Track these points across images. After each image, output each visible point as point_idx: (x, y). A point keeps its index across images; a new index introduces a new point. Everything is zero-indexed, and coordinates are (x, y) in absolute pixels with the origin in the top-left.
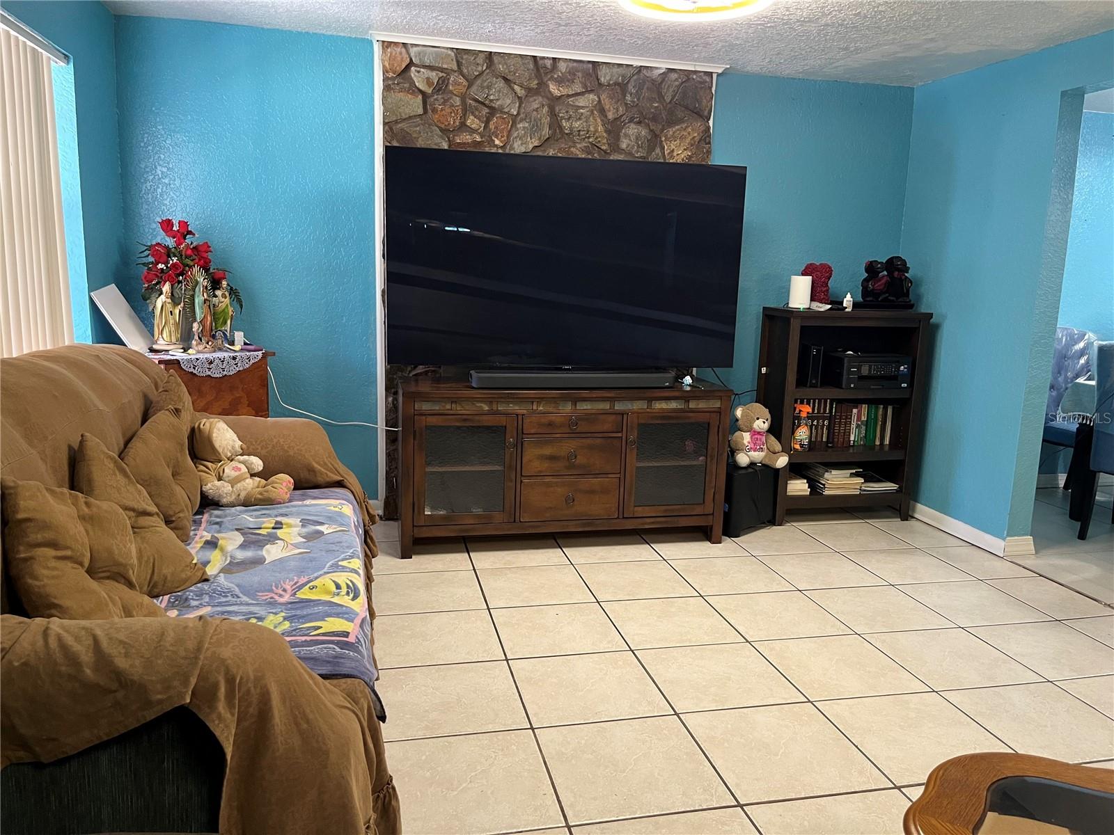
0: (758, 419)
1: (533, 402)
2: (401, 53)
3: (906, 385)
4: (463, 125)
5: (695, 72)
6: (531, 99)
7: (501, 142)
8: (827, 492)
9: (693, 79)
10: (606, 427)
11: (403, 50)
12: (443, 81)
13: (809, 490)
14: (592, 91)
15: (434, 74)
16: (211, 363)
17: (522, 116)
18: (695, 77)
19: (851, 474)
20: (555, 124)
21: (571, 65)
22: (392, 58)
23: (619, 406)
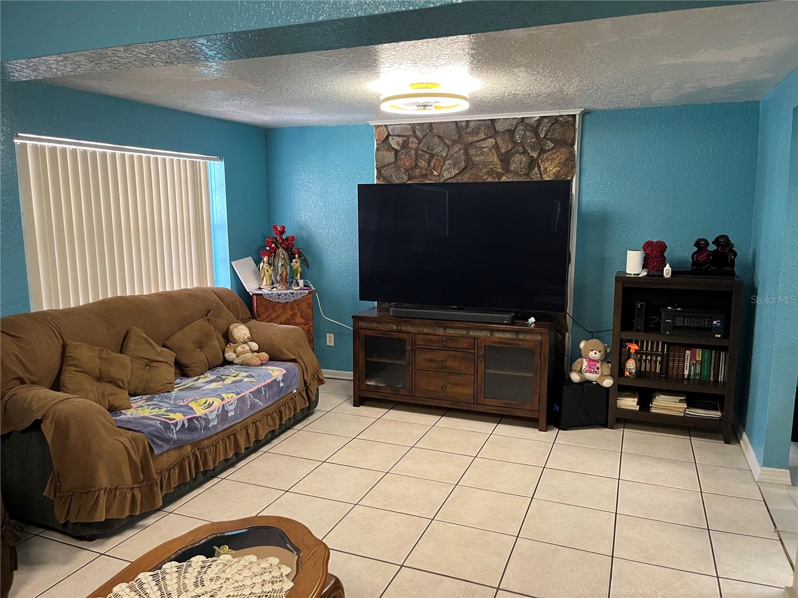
0: (592, 350)
1: (420, 327)
2: (383, 130)
3: (720, 336)
4: (416, 165)
5: (561, 116)
6: (455, 146)
7: (438, 173)
8: (653, 411)
9: (560, 120)
10: (465, 345)
11: (385, 128)
12: (406, 142)
13: (638, 406)
14: (490, 137)
15: (401, 139)
16: (279, 295)
17: (448, 157)
18: (561, 119)
19: (680, 400)
20: (468, 159)
21: (477, 123)
22: (379, 134)
23: (472, 333)
